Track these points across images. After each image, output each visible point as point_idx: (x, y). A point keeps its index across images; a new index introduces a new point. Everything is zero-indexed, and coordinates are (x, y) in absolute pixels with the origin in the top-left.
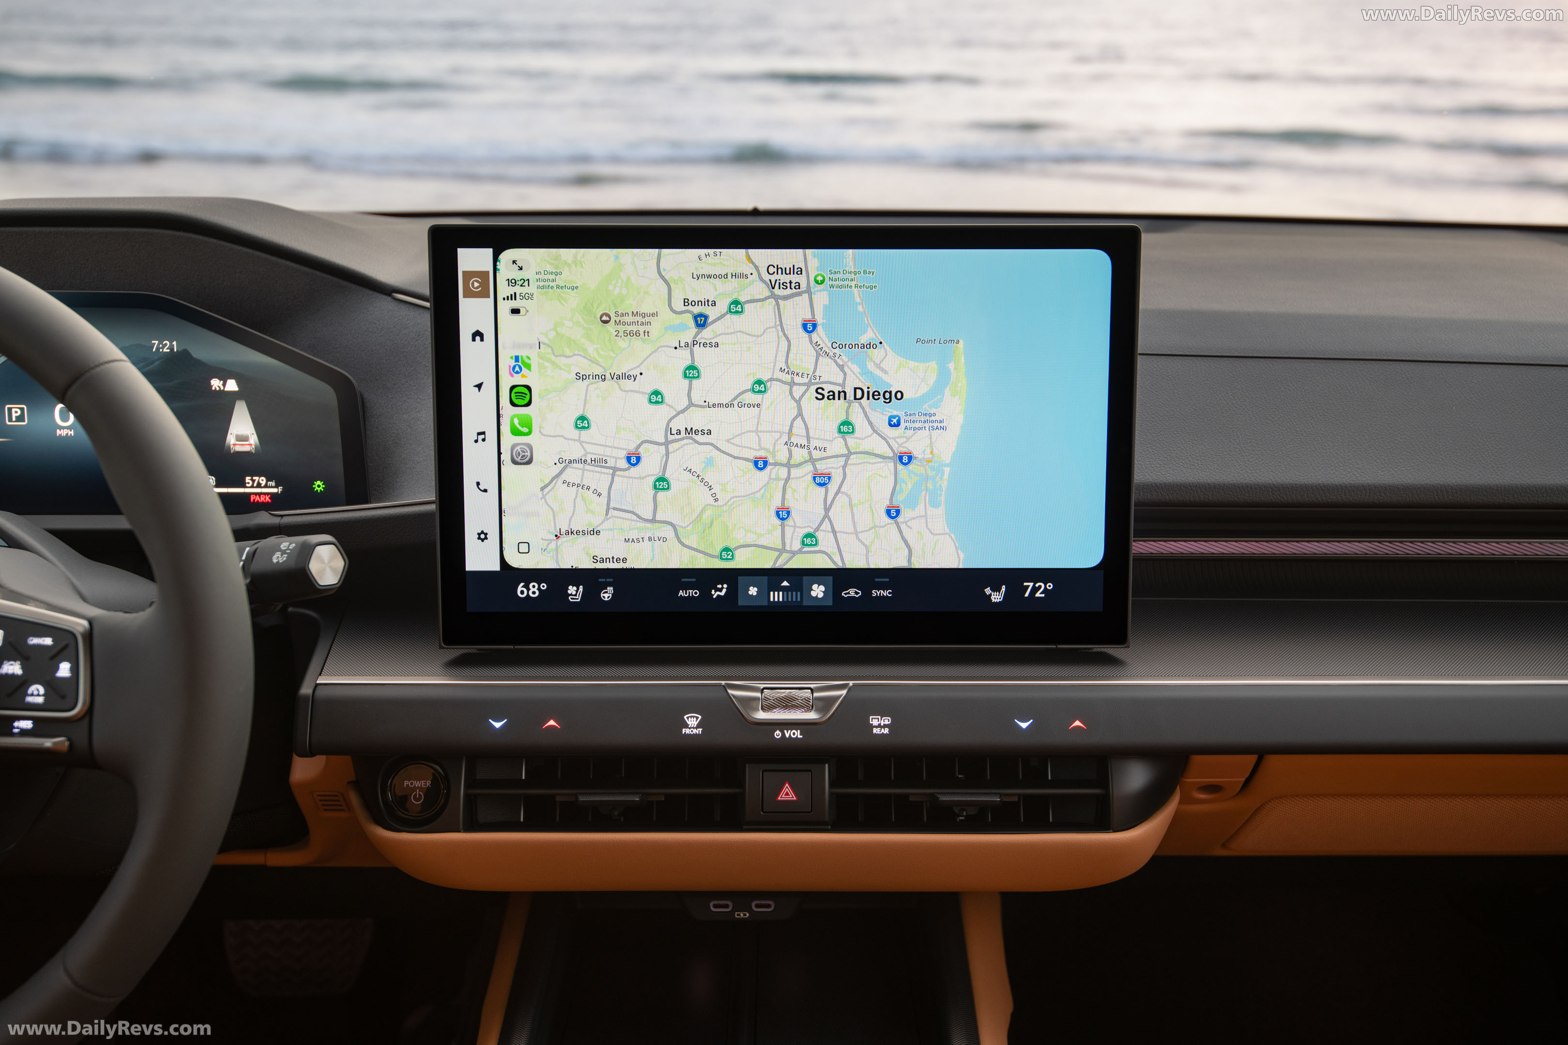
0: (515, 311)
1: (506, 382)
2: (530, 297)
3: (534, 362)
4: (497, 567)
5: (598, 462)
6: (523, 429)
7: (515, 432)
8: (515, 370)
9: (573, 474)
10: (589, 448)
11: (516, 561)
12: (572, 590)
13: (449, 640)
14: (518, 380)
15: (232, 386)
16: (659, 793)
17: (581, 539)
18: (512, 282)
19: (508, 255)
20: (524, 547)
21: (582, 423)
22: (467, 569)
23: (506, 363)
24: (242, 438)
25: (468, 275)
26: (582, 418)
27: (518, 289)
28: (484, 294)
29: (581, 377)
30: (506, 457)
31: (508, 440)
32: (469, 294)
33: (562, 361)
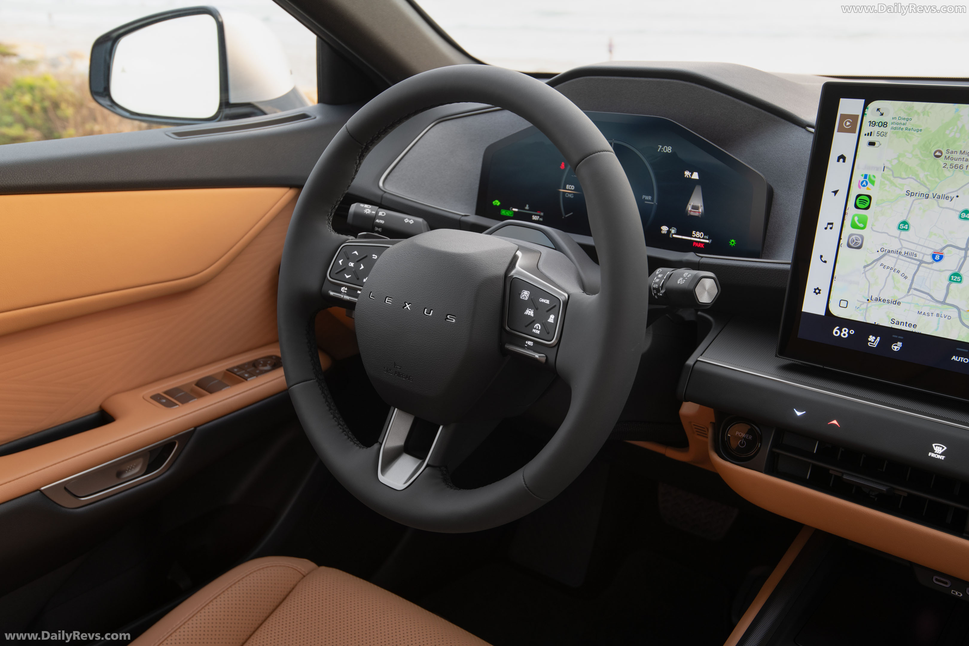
0: (872, 144)
1: (855, 191)
2: (884, 135)
3: (877, 181)
4: (822, 313)
5: (911, 255)
6: (862, 224)
7: (854, 226)
8: (862, 184)
9: (889, 261)
10: (905, 244)
11: (836, 311)
12: (871, 338)
13: (782, 352)
14: (863, 191)
15: (695, 176)
16: (903, 491)
17: (886, 305)
18: (872, 124)
19: (875, 105)
20: (844, 303)
21: (904, 225)
22: (804, 309)
23: (858, 177)
24: (695, 208)
25: (843, 117)
26: (905, 223)
27: (876, 129)
28: (852, 131)
29: (909, 194)
30: (844, 242)
31: (848, 230)
32: (842, 130)
33: (898, 181)
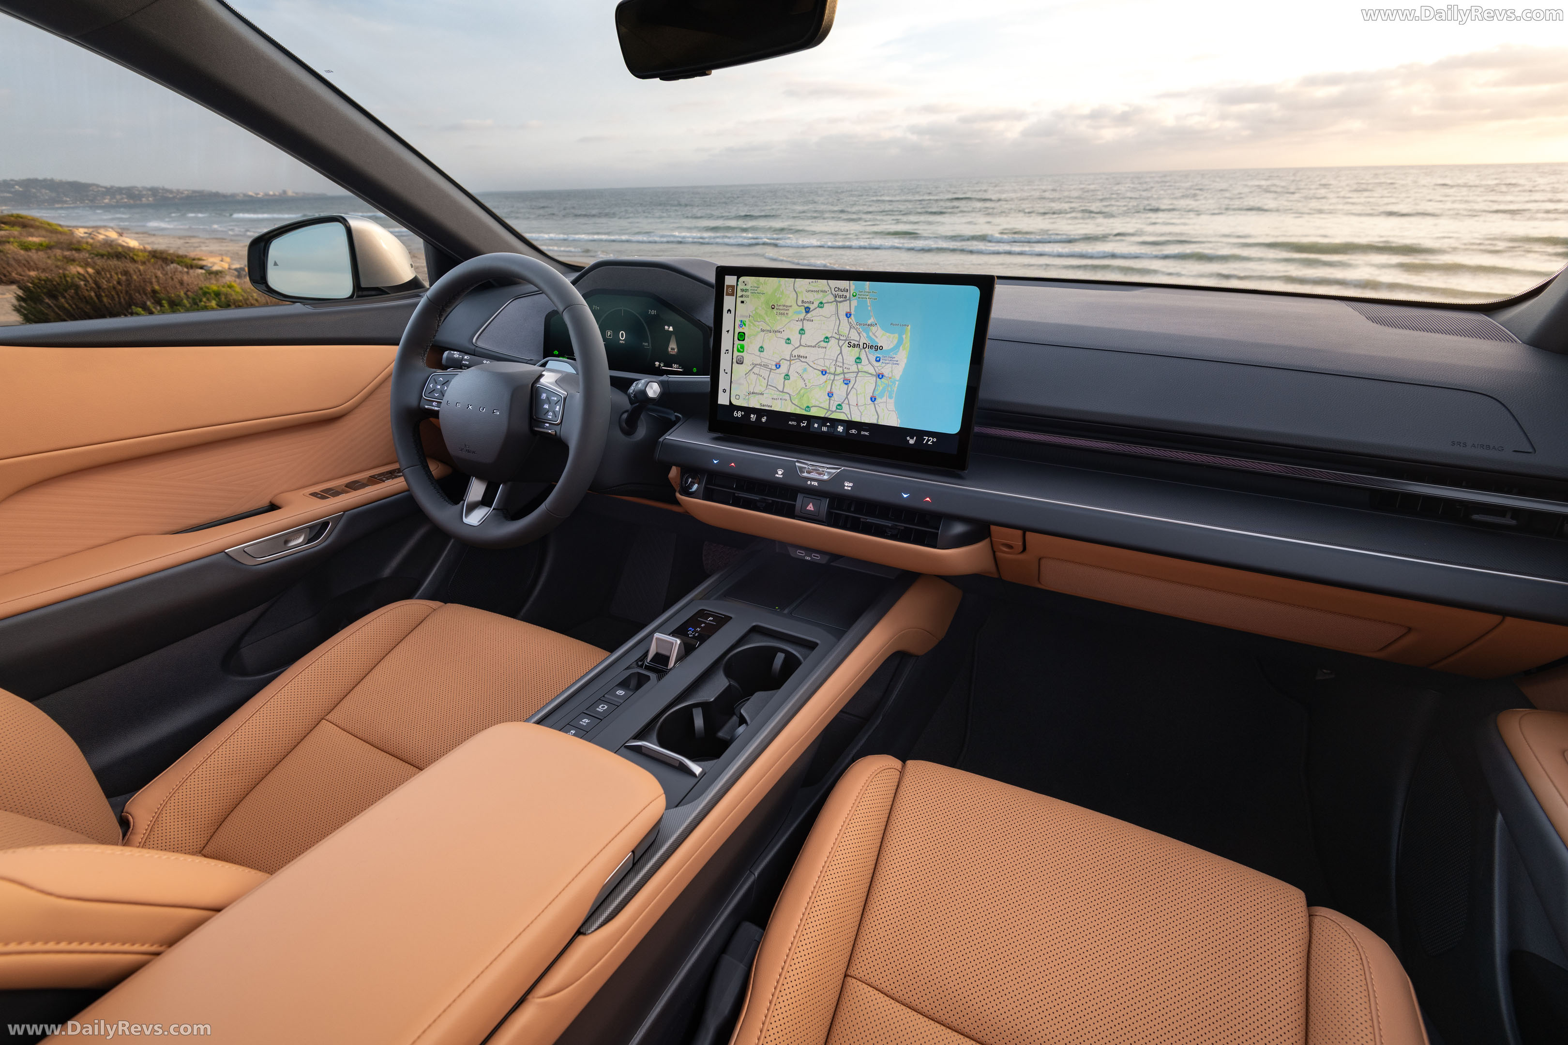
0: (742, 302)
1: (737, 330)
2: (748, 296)
3: (747, 324)
4: (728, 404)
5: (766, 366)
6: (741, 350)
7: (739, 351)
8: (740, 326)
9: (756, 370)
10: (763, 360)
11: (735, 402)
12: (752, 416)
13: (711, 429)
14: (741, 330)
15: (671, 329)
16: (769, 499)
17: (757, 396)
18: (742, 290)
19: (742, 279)
20: (738, 397)
21: (761, 349)
22: (719, 402)
23: (738, 323)
24: (673, 349)
25: (728, 286)
26: (762, 347)
27: (744, 293)
28: (732, 295)
29: (763, 331)
30: (734, 360)
31: (736, 354)
32: (727, 295)
33: (757, 323)
